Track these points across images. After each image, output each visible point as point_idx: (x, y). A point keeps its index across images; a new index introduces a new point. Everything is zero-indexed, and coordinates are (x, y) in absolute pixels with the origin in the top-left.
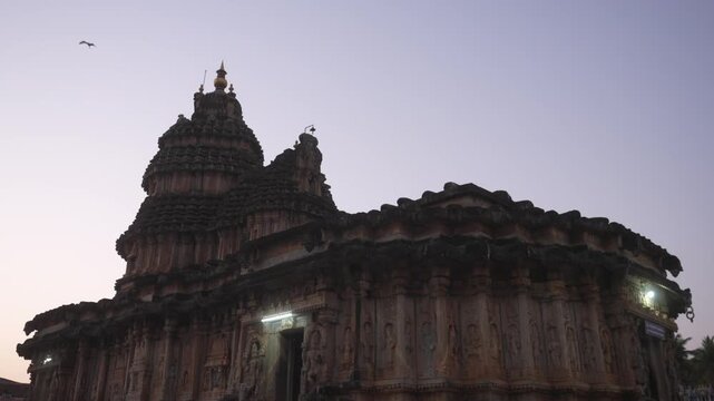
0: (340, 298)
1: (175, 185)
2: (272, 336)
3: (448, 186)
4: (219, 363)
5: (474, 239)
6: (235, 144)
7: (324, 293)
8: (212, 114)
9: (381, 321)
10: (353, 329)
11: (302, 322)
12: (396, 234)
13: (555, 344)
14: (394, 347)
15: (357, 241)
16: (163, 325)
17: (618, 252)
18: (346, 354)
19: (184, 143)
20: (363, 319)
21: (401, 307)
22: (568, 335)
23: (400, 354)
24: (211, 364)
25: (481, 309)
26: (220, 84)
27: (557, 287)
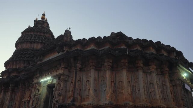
0: (69, 71)
1: (25, 46)
2: (44, 88)
3: (112, 34)
4: (27, 99)
5: (121, 49)
6: (46, 34)
7: (63, 69)
8: (39, 26)
9: (85, 79)
10: (74, 83)
11: (55, 81)
12: (92, 47)
13: (153, 90)
14: (89, 89)
15: (77, 50)
16: (9, 86)
17: (174, 57)
18: (71, 92)
19: (29, 34)
20: (78, 78)
21: (93, 74)
22: (157, 86)
23: (91, 92)
24: (24, 100)
25: (124, 75)
26: (43, 18)
27: (153, 68)
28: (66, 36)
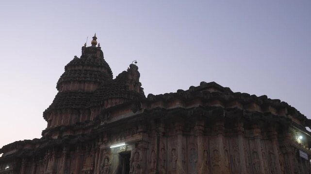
0: (149, 136)
1: (71, 87)
2: (115, 156)
3: (202, 83)
4: (88, 169)
5: (215, 107)
6: (100, 69)
7: (141, 133)
8: (90, 56)
9: (170, 148)
10: (156, 151)
11: (130, 148)
12: (177, 105)
13: (256, 160)
14: (176, 161)
15: (158, 108)
16: (63, 150)
17: (285, 116)
18: (152, 164)
19: (76, 68)
20: (161, 146)
21: (180, 141)
22: (263, 156)
23: (179, 164)
24: (84, 169)
25: (220, 142)
26: (94, 43)
27: (257, 132)
28: (131, 74)
